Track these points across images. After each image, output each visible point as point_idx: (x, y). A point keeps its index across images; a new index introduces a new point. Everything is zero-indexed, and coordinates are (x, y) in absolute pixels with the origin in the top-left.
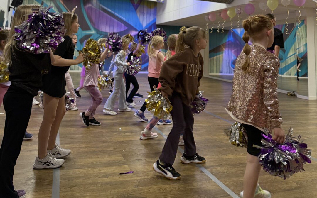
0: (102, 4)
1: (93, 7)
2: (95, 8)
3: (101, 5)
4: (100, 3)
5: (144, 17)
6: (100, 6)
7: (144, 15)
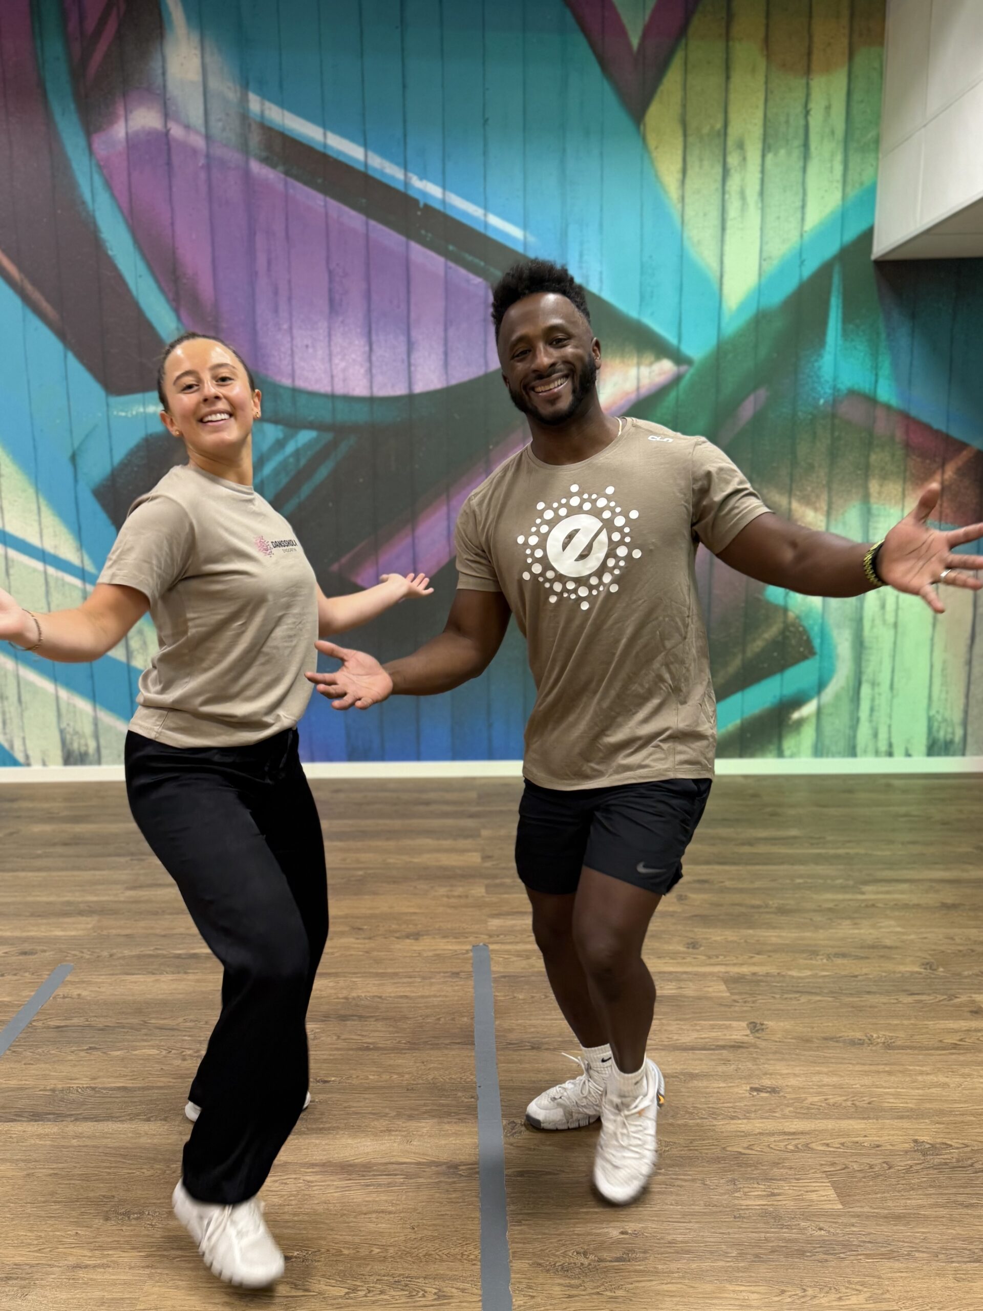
0: (264, 95)
1: (176, 131)
2: (199, 142)
3: (255, 104)
4: (247, 81)
5: (734, 184)
6: (245, 116)
7: (733, 160)
